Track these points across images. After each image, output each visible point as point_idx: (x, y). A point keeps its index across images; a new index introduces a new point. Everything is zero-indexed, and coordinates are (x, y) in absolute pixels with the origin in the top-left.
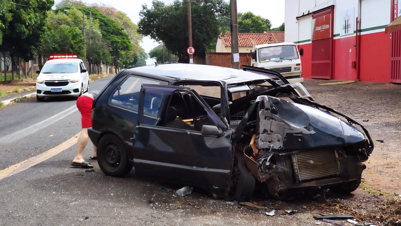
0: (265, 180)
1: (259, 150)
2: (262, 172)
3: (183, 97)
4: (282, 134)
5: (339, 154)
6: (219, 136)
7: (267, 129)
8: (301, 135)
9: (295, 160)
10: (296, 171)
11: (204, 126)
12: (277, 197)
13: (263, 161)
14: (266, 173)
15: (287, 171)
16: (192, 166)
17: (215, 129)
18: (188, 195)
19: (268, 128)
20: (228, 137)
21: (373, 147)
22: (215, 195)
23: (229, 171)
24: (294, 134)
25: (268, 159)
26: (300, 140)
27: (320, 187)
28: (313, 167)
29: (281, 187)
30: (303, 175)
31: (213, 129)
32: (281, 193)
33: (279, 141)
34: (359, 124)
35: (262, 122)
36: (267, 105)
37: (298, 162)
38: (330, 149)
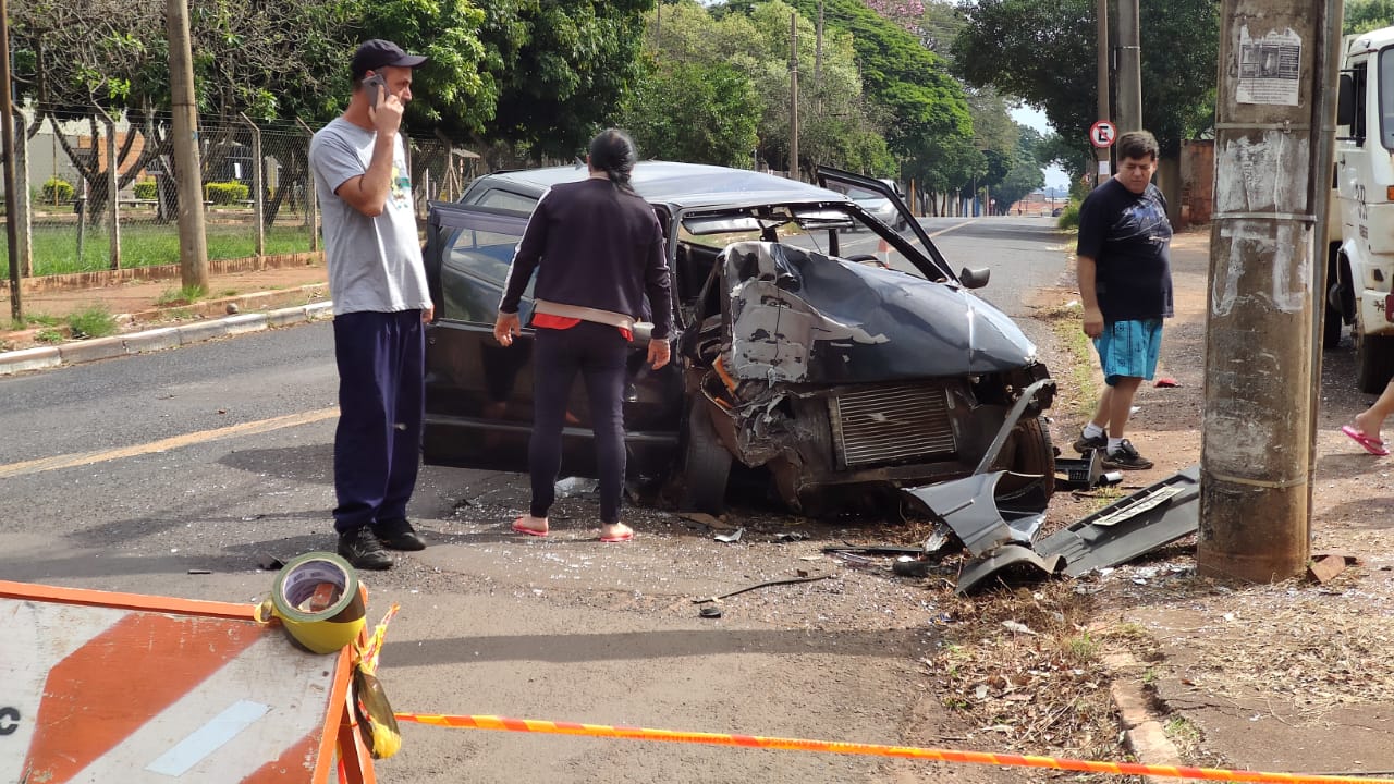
0: (762, 462)
1: (743, 382)
2: (753, 439)
4: (805, 343)
5: (957, 399)
7: (767, 330)
8: (849, 345)
9: (835, 410)
10: (837, 440)
12: (796, 507)
13: (755, 413)
14: (765, 443)
15: (820, 440)
18: (581, 496)
19: (770, 328)
24: (832, 344)
25: (770, 408)
26: (846, 359)
27: (897, 484)
28: (883, 431)
29: (805, 482)
30: (853, 452)
32: (805, 496)
33: (798, 360)
35: (751, 309)
36: (766, 266)
37: (842, 415)
38: (934, 383)
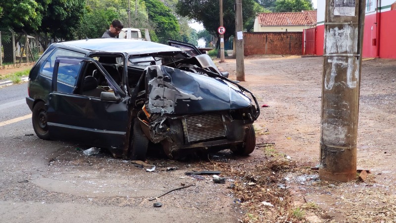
0: (159, 142)
1: (152, 114)
2: (156, 134)
3: (117, 69)
4: (173, 100)
5: (226, 119)
6: (118, 102)
8: (189, 101)
9: (184, 123)
10: (185, 133)
11: (102, 92)
12: (171, 156)
13: (156, 125)
14: (161, 135)
15: (179, 133)
16: (93, 128)
17: (112, 95)
18: (94, 155)
19: (161, 95)
20: (125, 102)
21: (259, 113)
22: (114, 155)
23: (125, 133)
24: (183, 100)
25: (161, 123)
26: (188, 105)
27: (207, 148)
28: (201, 130)
29: (174, 148)
30: (191, 137)
31: (110, 95)
32: (173, 153)
33: (171, 106)
34: (248, 92)
35: (155, 89)
36: (159, 74)
37: (187, 125)
38: (217, 113)
